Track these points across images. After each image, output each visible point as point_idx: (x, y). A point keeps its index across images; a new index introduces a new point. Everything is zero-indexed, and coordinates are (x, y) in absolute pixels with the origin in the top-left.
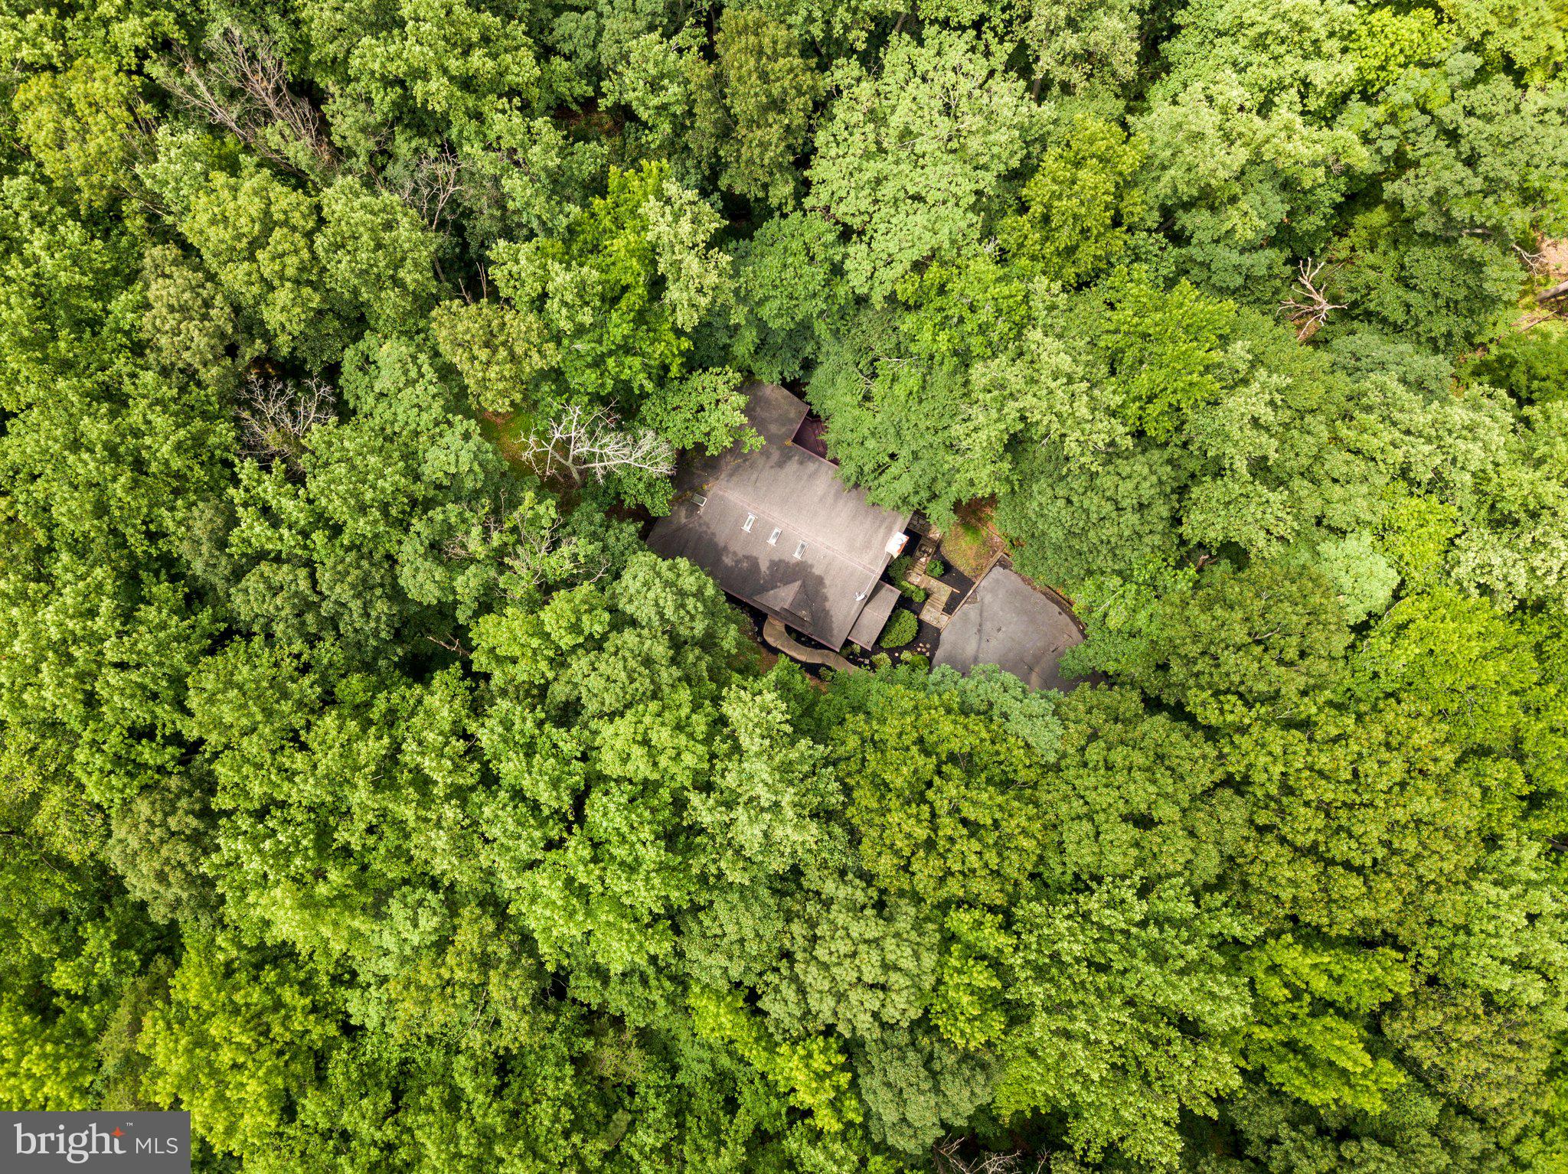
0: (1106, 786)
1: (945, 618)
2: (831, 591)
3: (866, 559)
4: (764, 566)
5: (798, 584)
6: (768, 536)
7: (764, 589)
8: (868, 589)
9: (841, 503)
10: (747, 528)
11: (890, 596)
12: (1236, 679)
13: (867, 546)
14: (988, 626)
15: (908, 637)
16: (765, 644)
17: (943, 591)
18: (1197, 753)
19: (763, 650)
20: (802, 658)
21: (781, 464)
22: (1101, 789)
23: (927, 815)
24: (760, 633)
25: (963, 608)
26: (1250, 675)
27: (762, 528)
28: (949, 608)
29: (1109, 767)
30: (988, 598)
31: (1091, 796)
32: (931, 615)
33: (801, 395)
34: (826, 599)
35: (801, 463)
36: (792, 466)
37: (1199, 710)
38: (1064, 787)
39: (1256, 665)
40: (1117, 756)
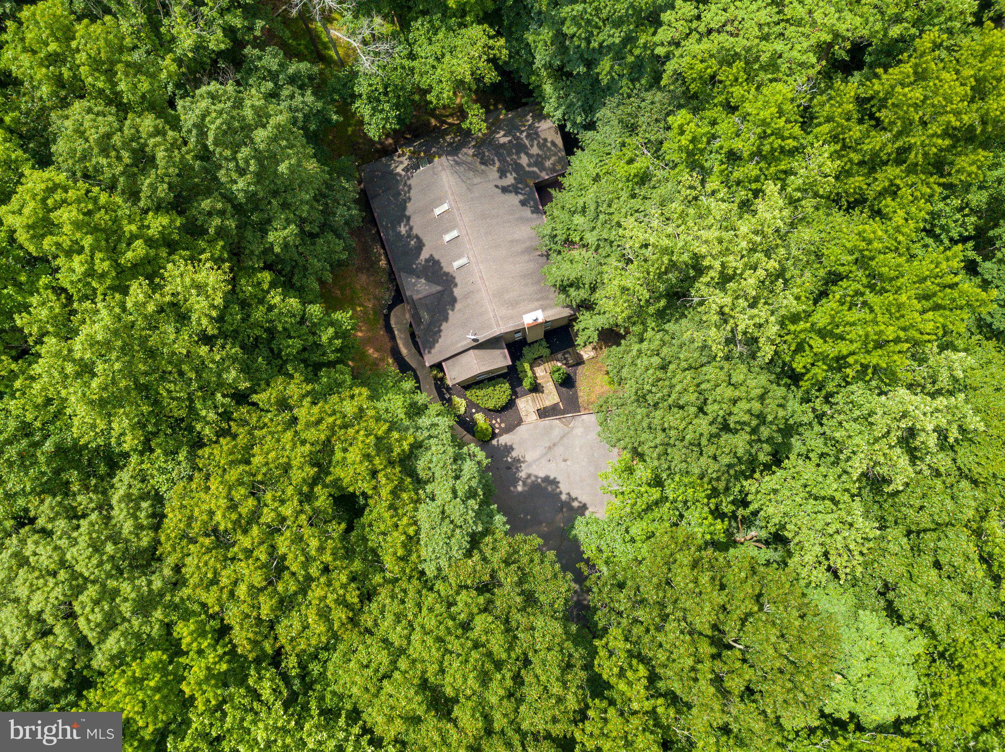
0: (440, 640)
1: (534, 417)
2: (454, 316)
3: (504, 311)
4: (424, 255)
5: (439, 288)
6: (447, 231)
7: (412, 272)
8: (483, 337)
9: (526, 257)
10: (438, 211)
11: (500, 360)
12: (662, 656)
13: (513, 304)
14: (559, 450)
15: (491, 405)
16: (387, 318)
17: (551, 396)
18: (556, 689)
19: (382, 322)
20: (404, 351)
21: (505, 190)
22: (430, 641)
23: (244, 510)
24: (391, 308)
25: (554, 424)
26: (676, 666)
27: (445, 222)
28: (543, 413)
29: (466, 626)
30: (578, 431)
31: (416, 637)
32: (526, 405)
33: (570, 152)
34: (446, 319)
35: (523, 203)
36: (514, 200)
37: (602, 653)
38: (410, 604)
39: (690, 662)
40: (480, 622)
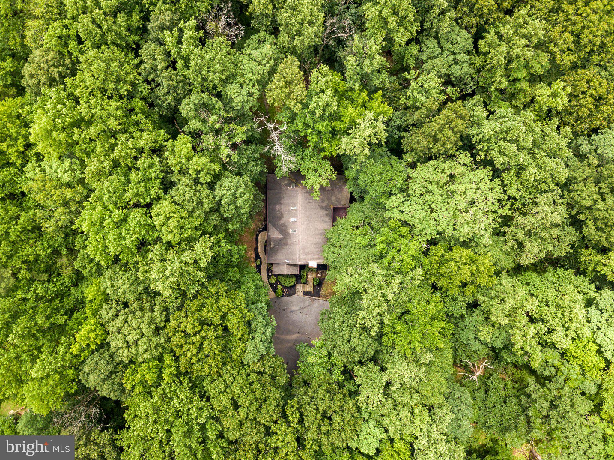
0: (242, 387)
1: (301, 294)
2: (285, 250)
3: (303, 256)
4: (282, 221)
5: (282, 236)
6: (292, 217)
7: (274, 225)
8: (292, 262)
9: (319, 237)
10: (291, 208)
11: (296, 271)
13: (308, 254)
14: (305, 310)
15: (286, 285)
16: (258, 235)
17: (310, 288)
18: (271, 413)
19: (255, 236)
20: (259, 251)
21: (322, 208)
22: (239, 386)
23: (197, 330)
24: (260, 232)
25: (307, 298)
27: (293, 214)
28: (305, 293)
29: (251, 384)
30: (316, 305)
31: (235, 384)
32: (299, 288)
33: (351, 202)
34: (281, 249)
35: (327, 215)
36: (323, 212)
37: (289, 406)
38: (236, 372)
40: (256, 385)
